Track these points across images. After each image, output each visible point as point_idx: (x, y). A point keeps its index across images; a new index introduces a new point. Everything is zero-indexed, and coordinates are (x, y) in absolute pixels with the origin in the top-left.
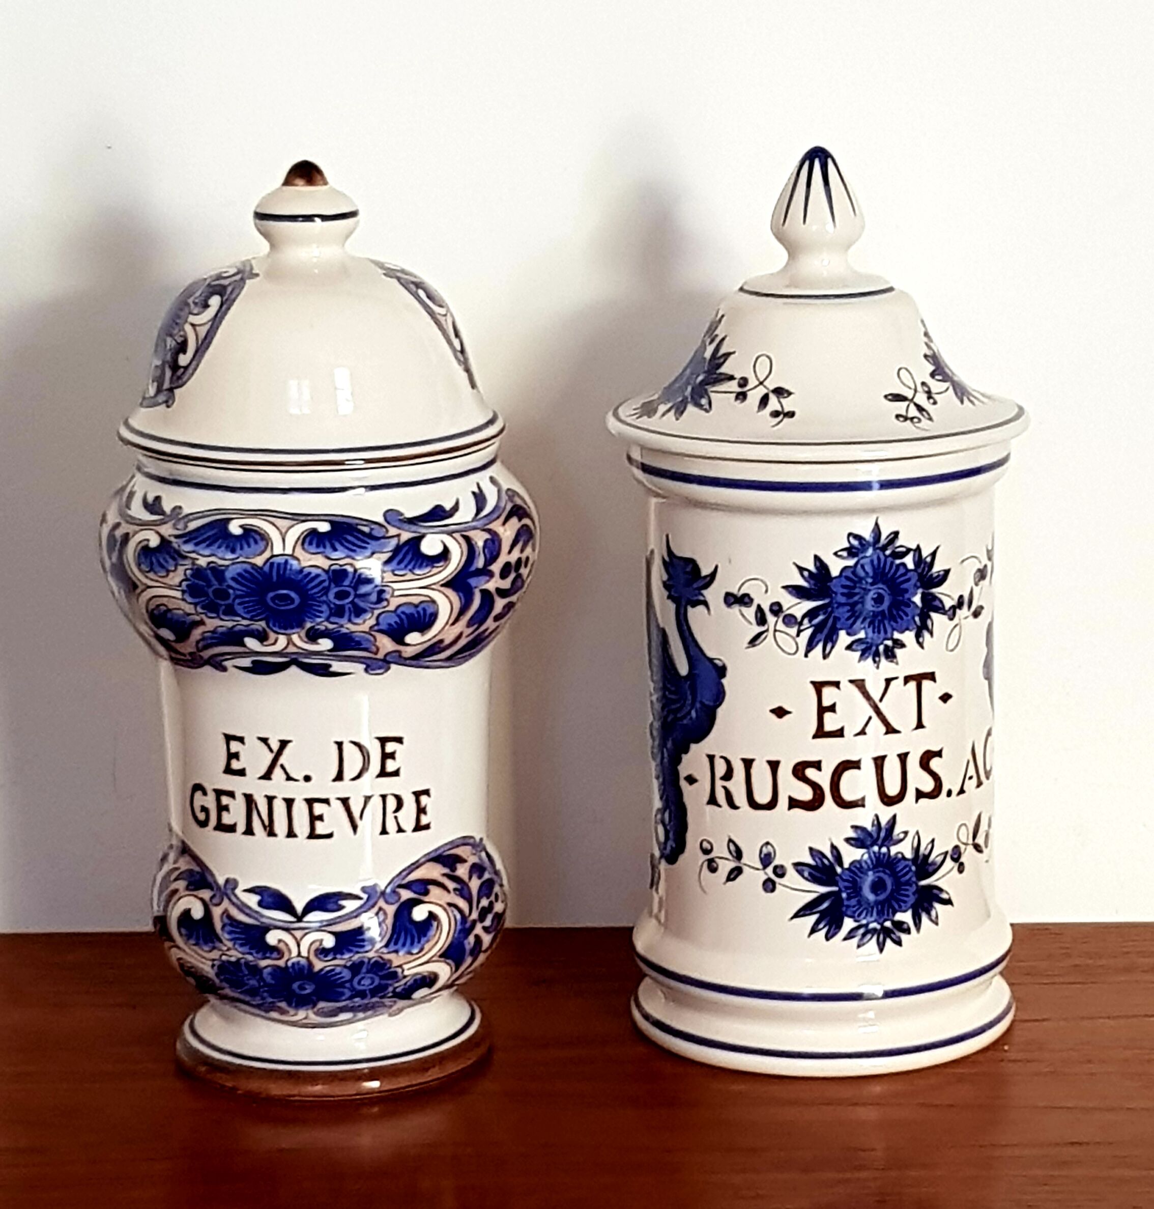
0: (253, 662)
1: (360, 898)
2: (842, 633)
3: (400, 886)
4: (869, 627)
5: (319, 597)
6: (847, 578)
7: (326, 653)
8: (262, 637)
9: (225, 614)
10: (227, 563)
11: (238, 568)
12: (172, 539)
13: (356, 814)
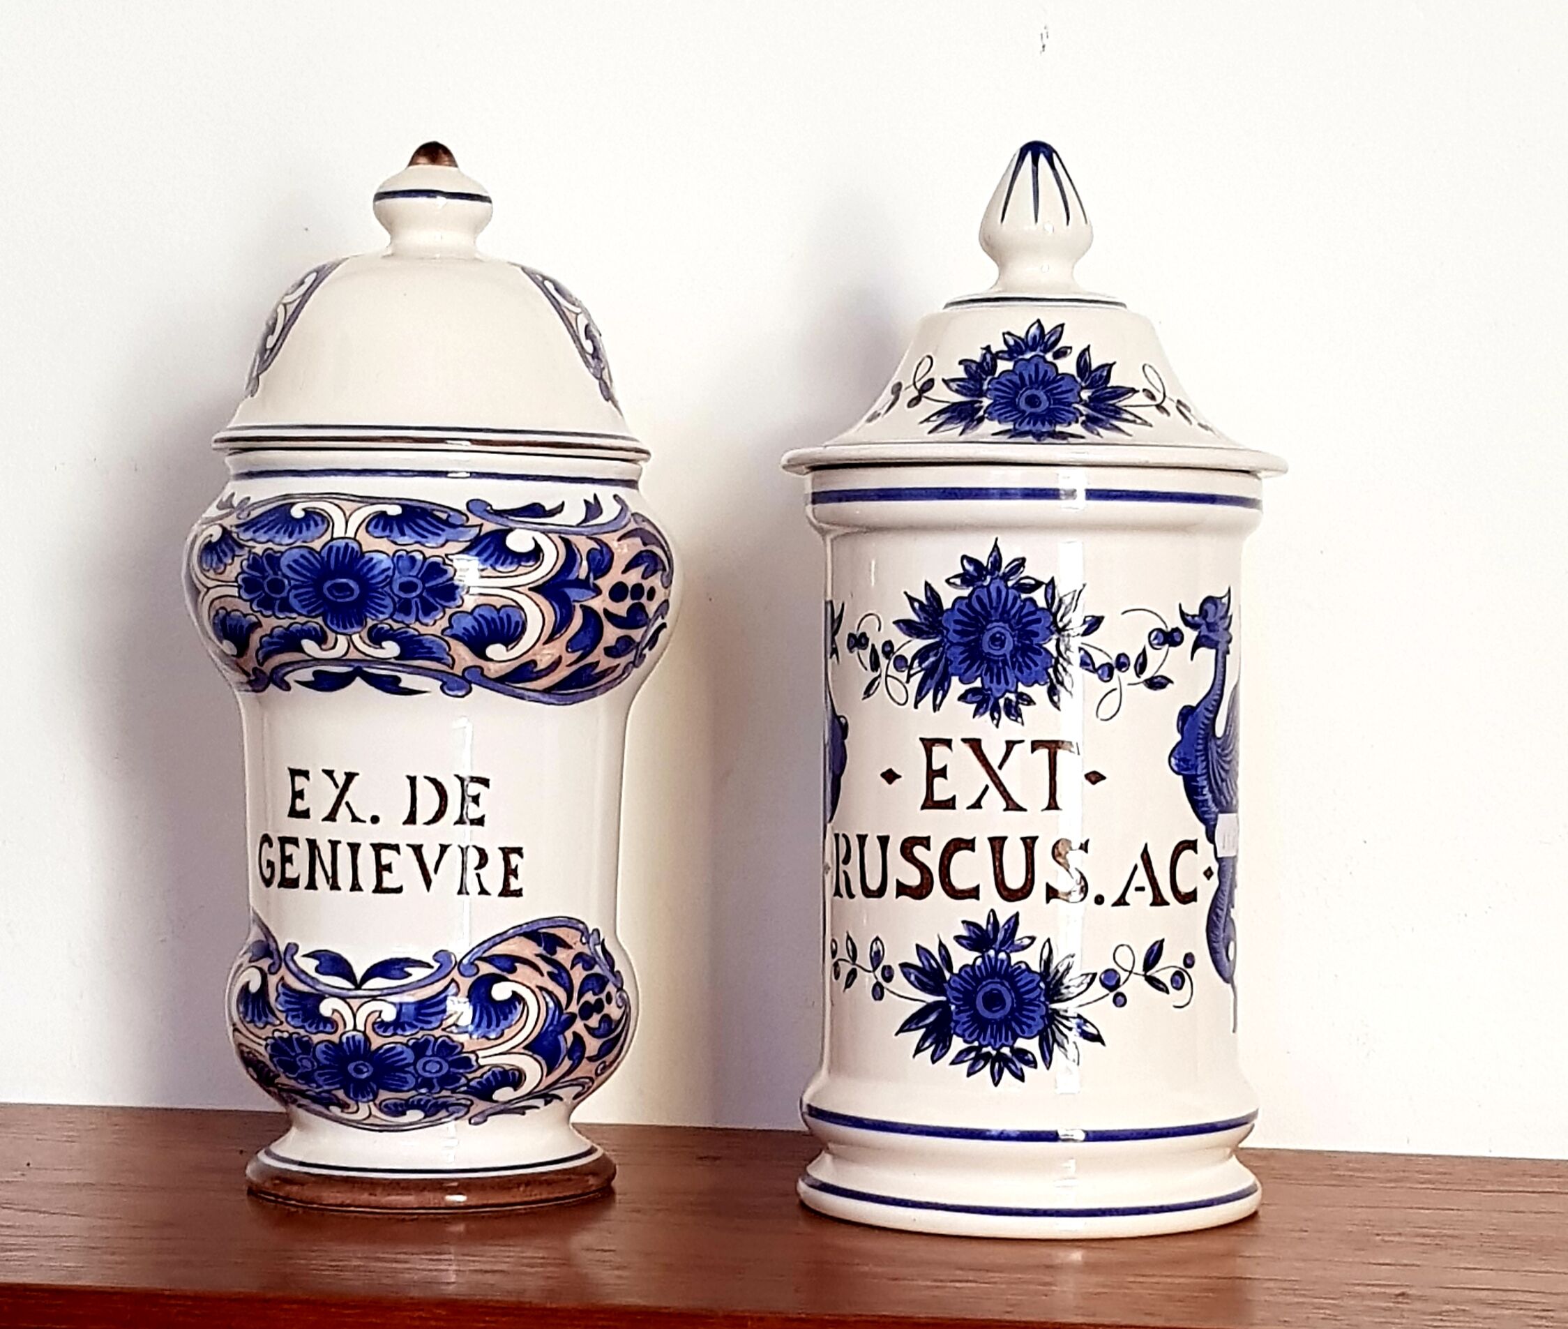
0: (315, 673)
1: (430, 966)
2: (955, 680)
3: (480, 959)
4: (986, 674)
5: (383, 587)
6: (960, 610)
7: (393, 661)
8: (321, 639)
9: (281, 611)
10: (283, 549)
11: (296, 553)
12: (234, 529)
13: (431, 867)
